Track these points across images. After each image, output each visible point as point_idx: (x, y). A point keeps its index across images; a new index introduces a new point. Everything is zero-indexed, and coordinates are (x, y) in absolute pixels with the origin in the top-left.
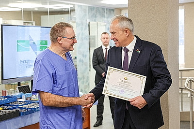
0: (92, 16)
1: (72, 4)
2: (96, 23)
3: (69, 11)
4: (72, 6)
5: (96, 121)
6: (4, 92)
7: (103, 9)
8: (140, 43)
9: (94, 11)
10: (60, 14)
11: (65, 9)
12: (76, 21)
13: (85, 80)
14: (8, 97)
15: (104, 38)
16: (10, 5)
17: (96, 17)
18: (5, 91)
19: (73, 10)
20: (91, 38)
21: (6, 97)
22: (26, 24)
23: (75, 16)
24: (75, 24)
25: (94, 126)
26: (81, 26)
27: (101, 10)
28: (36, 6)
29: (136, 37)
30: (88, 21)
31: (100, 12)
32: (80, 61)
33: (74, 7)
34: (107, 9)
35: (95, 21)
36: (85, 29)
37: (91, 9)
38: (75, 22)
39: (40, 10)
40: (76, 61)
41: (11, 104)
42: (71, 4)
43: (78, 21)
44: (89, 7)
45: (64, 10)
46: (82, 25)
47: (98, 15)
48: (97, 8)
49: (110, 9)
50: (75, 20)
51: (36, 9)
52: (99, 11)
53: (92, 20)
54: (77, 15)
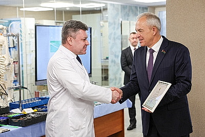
0: (125, 15)
1: (105, 3)
2: (129, 22)
3: (101, 10)
4: (104, 5)
5: (130, 124)
6: (37, 94)
7: (136, 7)
8: (166, 44)
9: (127, 10)
10: (92, 13)
11: (97, 8)
12: (109, 21)
13: (117, 81)
14: (42, 99)
15: (134, 38)
16: (43, 4)
17: (128, 16)
18: (38, 92)
19: (105, 9)
20: (123, 37)
21: (40, 99)
22: (58, 24)
23: (107, 15)
24: (107, 23)
25: (128, 129)
26: (113, 26)
27: (134, 9)
28: (68, 6)
29: (163, 37)
30: (121, 20)
31: (132, 11)
32: (112, 61)
33: (106, 6)
34: (140, 8)
35: (128, 20)
36: (118, 28)
37: (124, 7)
38: (107, 21)
39: (72, 10)
40: (108, 62)
41: (45, 106)
42: (103, 3)
43: (110, 20)
44: (121, 5)
45: (95, 9)
46: (115, 24)
47: (131, 14)
48: (130, 6)
49: (143, 8)
50: (107, 19)
51: (68, 9)
52: (132, 9)
53: (125, 19)
54: (109, 14)
